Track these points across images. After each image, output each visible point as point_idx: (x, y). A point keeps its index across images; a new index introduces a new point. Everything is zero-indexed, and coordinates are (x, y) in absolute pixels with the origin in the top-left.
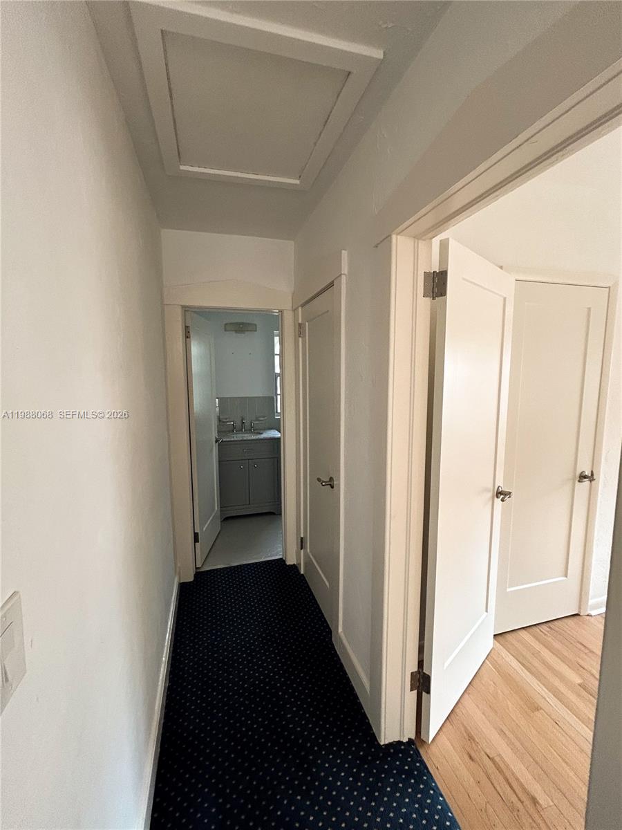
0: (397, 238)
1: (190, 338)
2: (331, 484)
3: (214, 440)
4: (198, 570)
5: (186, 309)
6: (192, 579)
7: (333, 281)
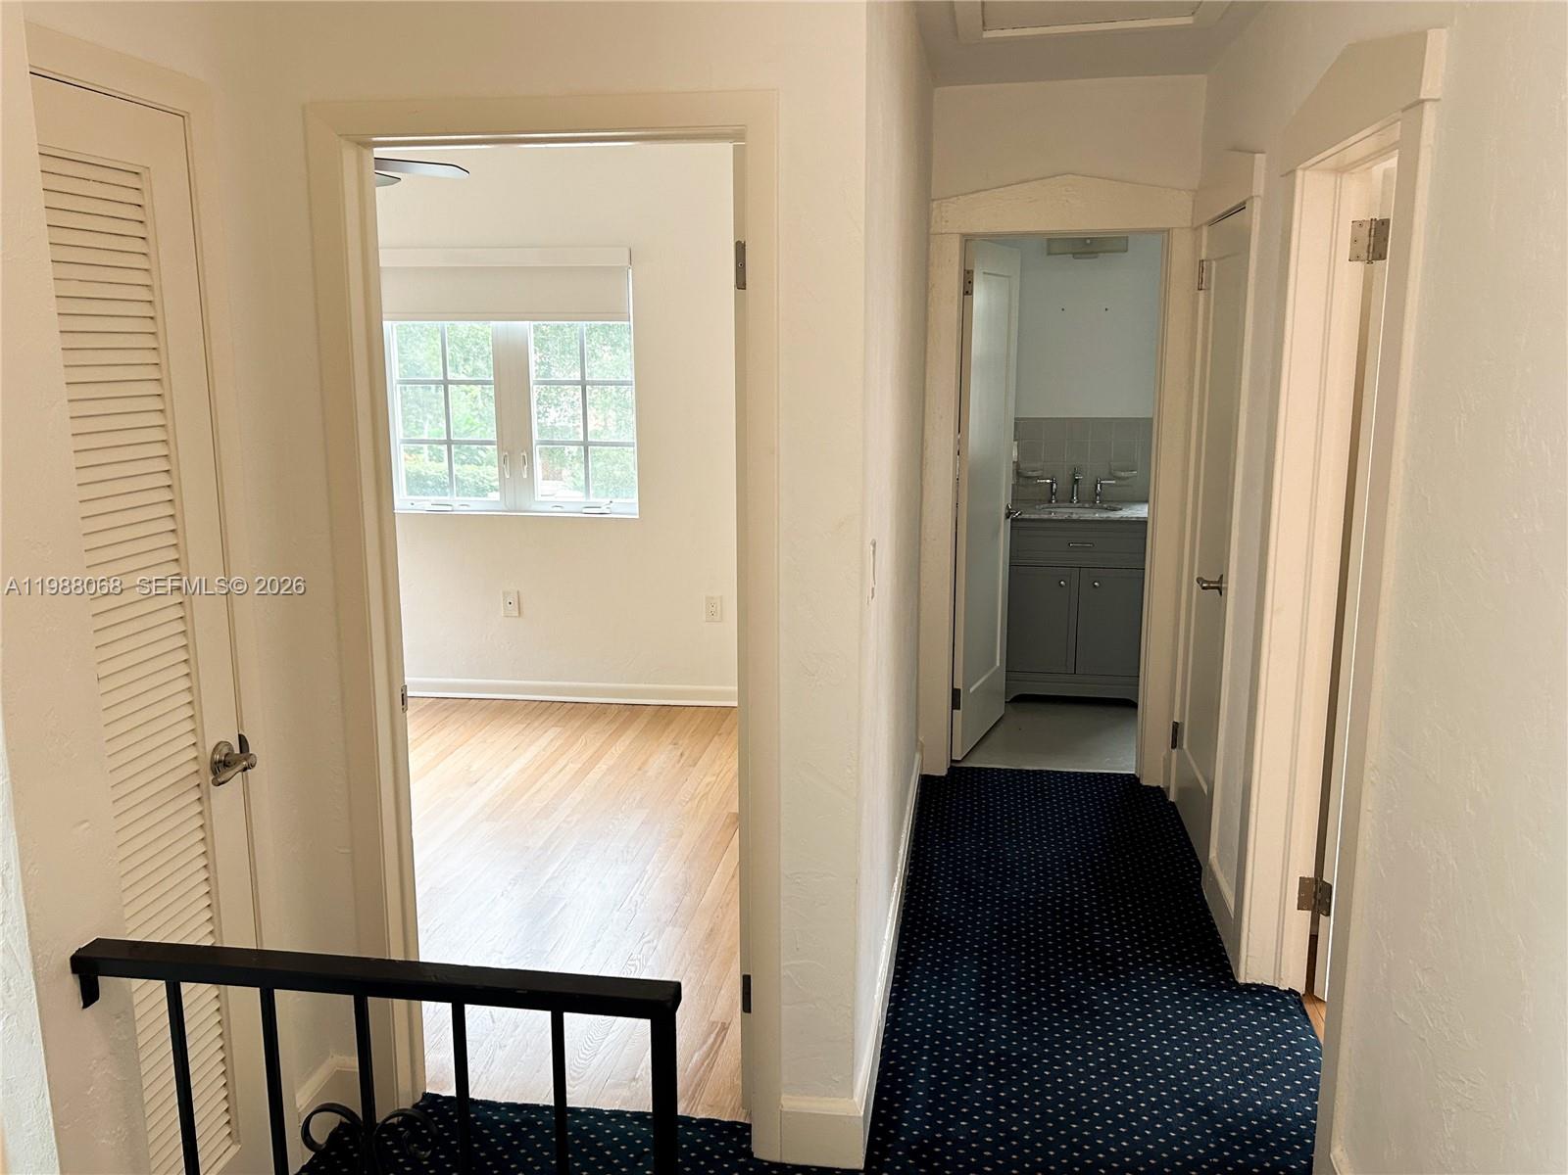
0: (1304, 175)
1: (972, 294)
2: (1218, 586)
3: (1003, 512)
4: (953, 764)
5: (967, 240)
6: (944, 773)
7: (1244, 203)
